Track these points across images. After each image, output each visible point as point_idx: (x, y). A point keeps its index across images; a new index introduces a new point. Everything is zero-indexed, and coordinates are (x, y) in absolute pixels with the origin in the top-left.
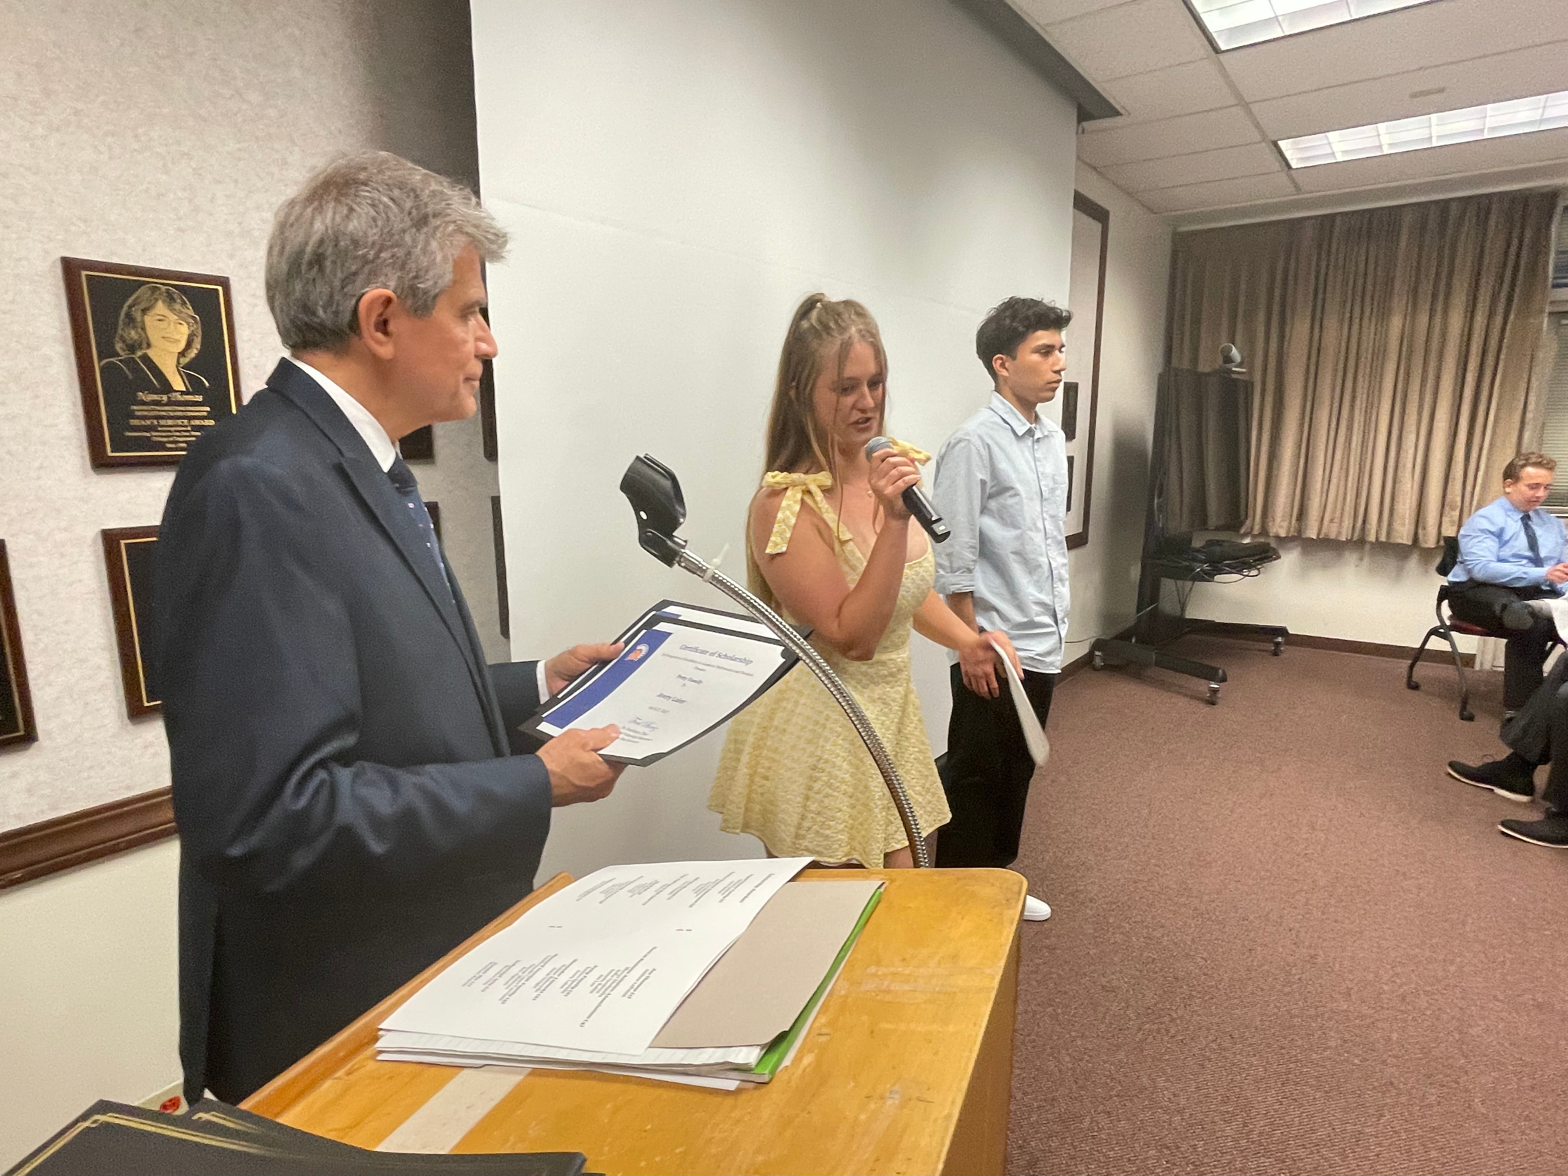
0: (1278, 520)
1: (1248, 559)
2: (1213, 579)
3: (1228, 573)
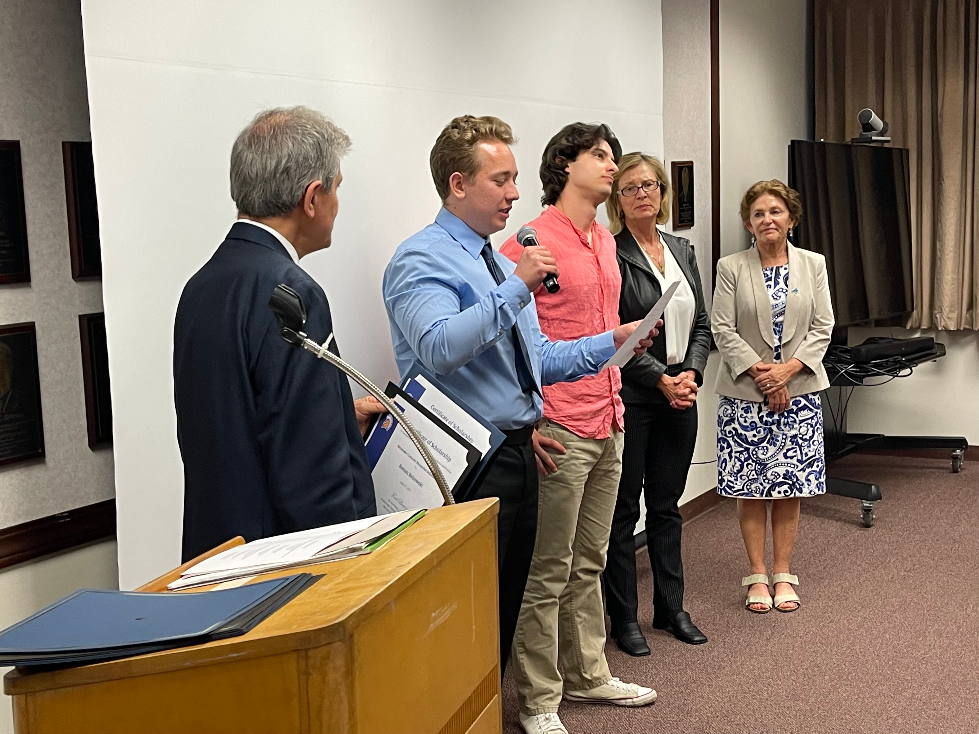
0: (946, 310)
1: (900, 357)
2: (862, 382)
3: (878, 374)
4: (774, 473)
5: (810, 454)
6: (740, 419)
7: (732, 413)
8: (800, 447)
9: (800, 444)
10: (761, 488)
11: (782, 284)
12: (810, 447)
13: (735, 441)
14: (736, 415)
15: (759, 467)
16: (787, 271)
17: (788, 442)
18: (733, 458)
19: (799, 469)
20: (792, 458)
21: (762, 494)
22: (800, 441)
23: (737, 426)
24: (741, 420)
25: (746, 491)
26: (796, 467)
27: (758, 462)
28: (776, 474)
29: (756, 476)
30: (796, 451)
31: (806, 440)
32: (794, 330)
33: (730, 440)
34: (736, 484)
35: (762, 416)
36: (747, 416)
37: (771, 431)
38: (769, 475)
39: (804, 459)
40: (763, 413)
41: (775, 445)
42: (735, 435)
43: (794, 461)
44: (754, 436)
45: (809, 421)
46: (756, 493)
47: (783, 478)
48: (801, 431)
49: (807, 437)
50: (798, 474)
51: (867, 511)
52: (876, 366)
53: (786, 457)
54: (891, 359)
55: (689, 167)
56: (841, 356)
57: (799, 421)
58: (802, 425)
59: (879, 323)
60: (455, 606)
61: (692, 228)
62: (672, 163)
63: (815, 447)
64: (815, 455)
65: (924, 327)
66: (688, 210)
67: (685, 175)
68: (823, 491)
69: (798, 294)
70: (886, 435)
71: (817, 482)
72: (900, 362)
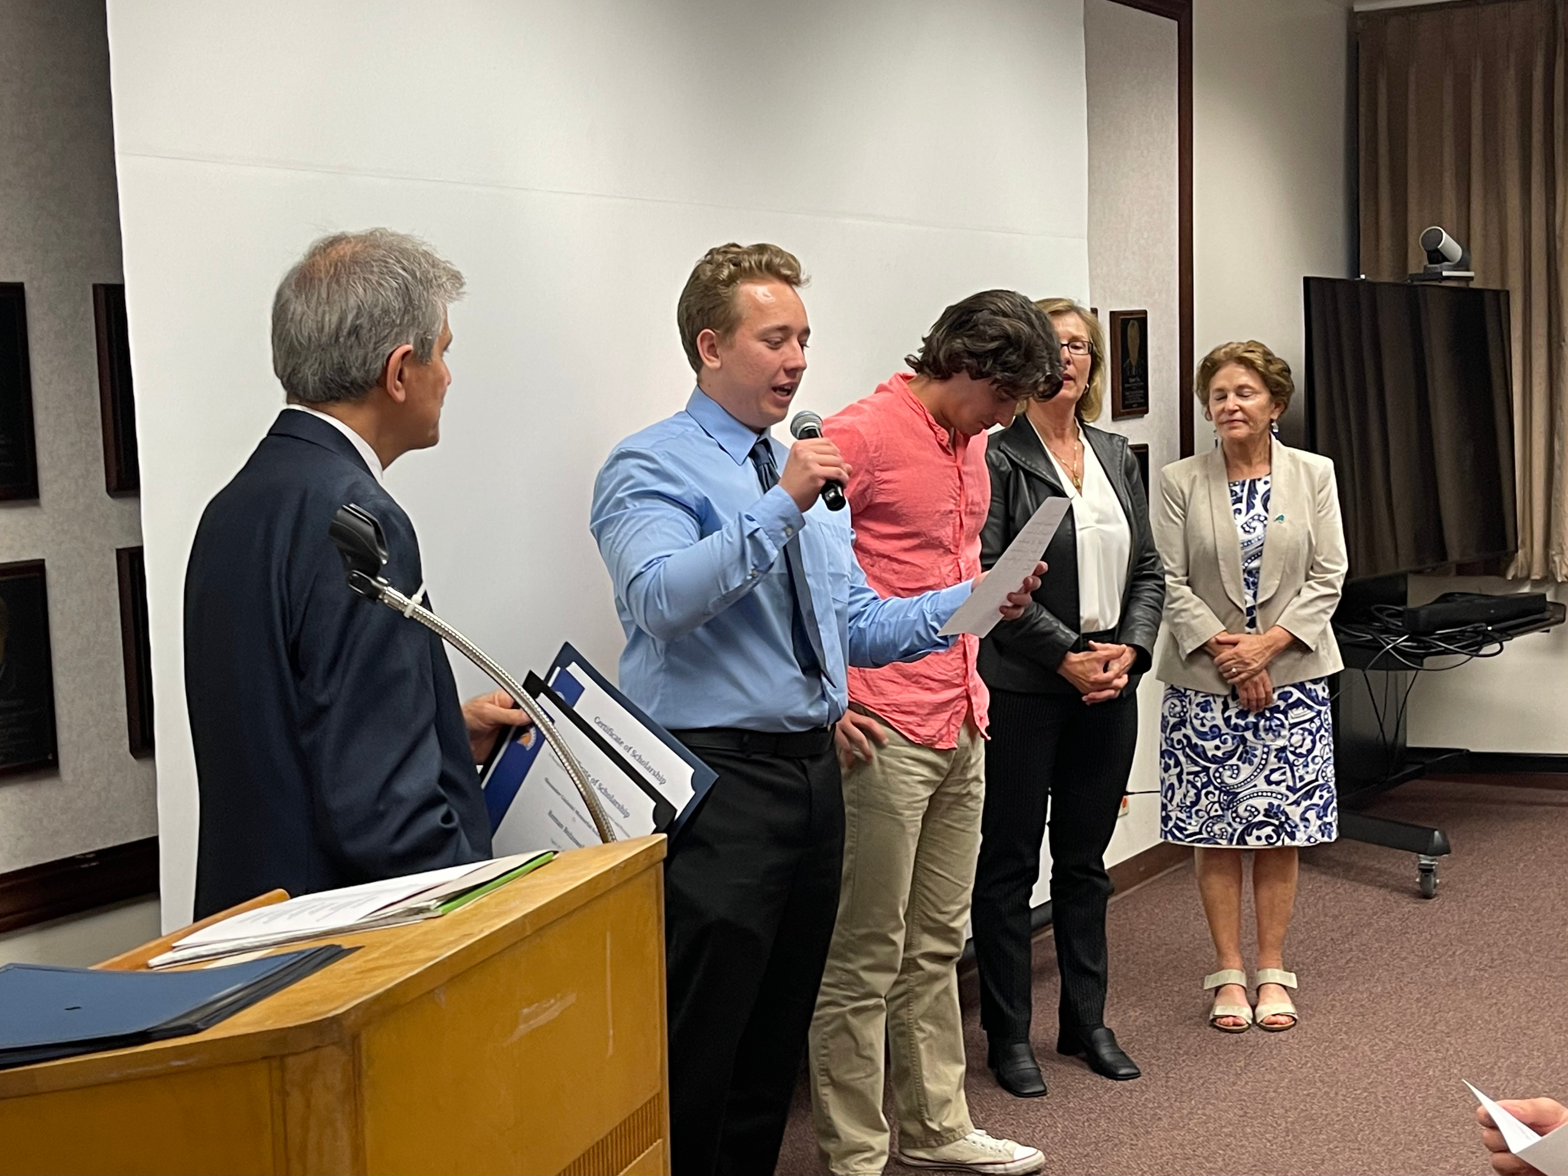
1: (1484, 624)
2: (1422, 665)
3: (1446, 652)
4: (1249, 808)
5: (1308, 778)
6: (1194, 721)
7: (1183, 711)
8: (1292, 766)
9: (1291, 761)
10: (1230, 830)
11: (1259, 508)
12: (1307, 766)
13: (1187, 756)
14: (1188, 715)
15: (1225, 798)
16: (1267, 487)
17: (1272, 758)
18: (1184, 784)
19: (1289, 801)
20: (1278, 783)
21: (1231, 841)
22: (1291, 758)
23: (1190, 732)
24: (1197, 723)
25: (1205, 835)
26: (1284, 799)
27: (1224, 789)
28: (1253, 810)
29: (1220, 812)
30: (1284, 773)
31: (1300, 755)
32: (1277, 582)
33: (1179, 753)
34: (1190, 824)
35: (1230, 717)
36: (1204, 717)
37: (1244, 740)
38: (1241, 810)
39: (1299, 785)
40: (1232, 712)
41: (1251, 763)
42: (1187, 746)
43: (1282, 788)
44: (1217, 748)
45: (1307, 725)
46: (1221, 838)
47: (1265, 816)
48: (1293, 740)
49: (1303, 751)
50: (1288, 809)
51: (1426, 871)
52: (1445, 638)
53: (1269, 782)
54: (1469, 628)
55: (1141, 319)
56: (1388, 622)
57: (1290, 724)
58: (1293, 731)
59: (1463, 570)
60: (571, 999)
61: (1146, 416)
62: (1112, 313)
63: (1317, 767)
64: (1316, 780)
65: (1535, 577)
66: (1139, 388)
67: (1133, 332)
68: (1330, 837)
69: (1285, 524)
70: (1472, 750)
71: (1319, 822)
72: (1485, 633)
